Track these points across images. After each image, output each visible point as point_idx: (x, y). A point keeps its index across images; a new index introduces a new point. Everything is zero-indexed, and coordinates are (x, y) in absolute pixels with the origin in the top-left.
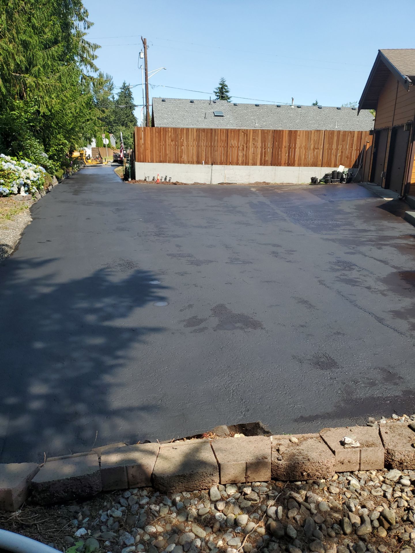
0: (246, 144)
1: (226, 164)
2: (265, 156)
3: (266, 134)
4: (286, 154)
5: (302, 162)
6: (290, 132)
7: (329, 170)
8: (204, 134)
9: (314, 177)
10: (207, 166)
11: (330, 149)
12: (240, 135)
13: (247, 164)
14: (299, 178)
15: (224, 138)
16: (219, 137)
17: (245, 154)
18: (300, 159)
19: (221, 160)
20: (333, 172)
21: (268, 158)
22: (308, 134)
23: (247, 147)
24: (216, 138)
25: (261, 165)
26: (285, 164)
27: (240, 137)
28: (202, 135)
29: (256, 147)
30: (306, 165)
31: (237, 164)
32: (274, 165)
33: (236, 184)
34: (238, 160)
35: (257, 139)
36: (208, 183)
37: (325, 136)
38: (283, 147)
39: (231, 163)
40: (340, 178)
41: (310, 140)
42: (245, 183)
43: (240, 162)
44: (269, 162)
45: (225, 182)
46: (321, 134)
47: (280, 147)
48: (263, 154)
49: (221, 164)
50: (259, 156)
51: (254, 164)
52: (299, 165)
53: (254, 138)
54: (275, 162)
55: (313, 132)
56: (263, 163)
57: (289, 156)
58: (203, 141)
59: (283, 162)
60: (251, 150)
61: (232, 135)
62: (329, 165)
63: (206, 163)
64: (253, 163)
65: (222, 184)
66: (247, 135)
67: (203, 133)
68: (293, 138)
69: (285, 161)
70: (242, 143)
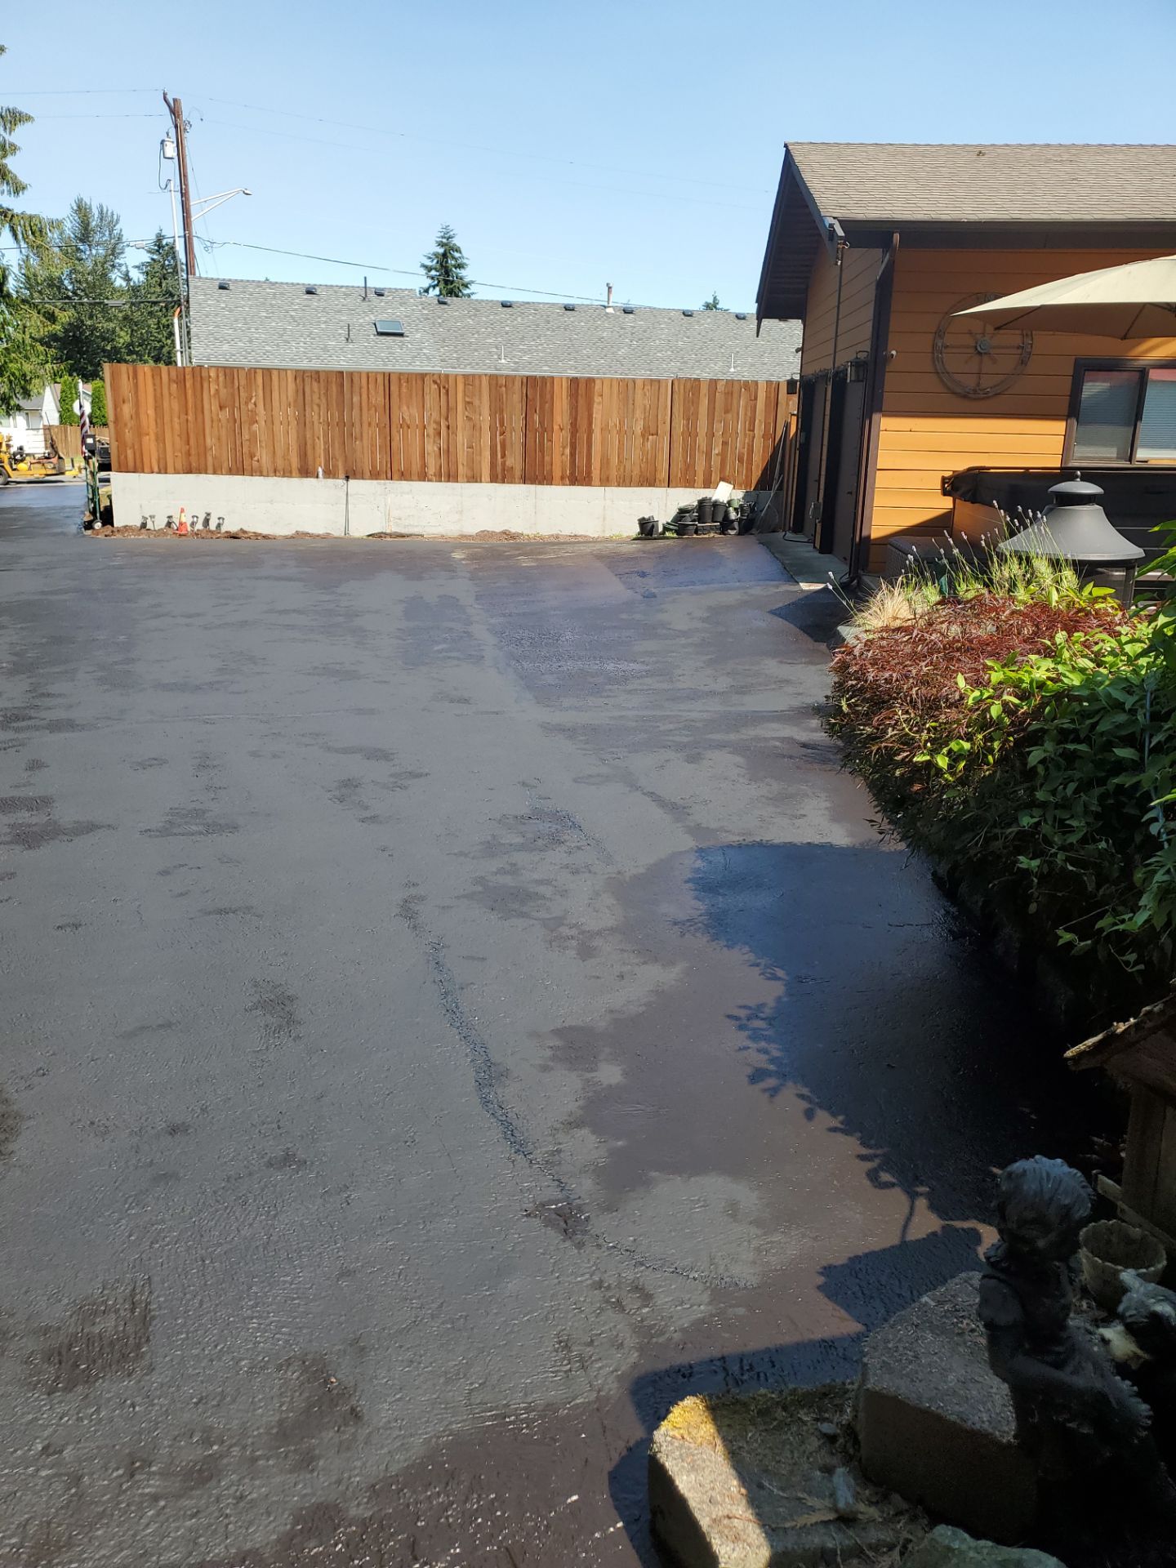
0: (447, 419)
1: (389, 475)
2: (503, 456)
3: (504, 389)
4: (564, 448)
5: (614, 473)
6: (574, 381)
7: (688, 497)
8: (319, 388)
9: (646, 517)
10: (331, 481)
11: (690, 433)
12: (427, 390)
13: (452, 477)
14: (604, 519)
15: (380, 399)
16: (364, 396)
17: (445, 447)
18: (605, 462)
19: (374, 466)
20: (701, 502)
21: (514, 460)
22: (627, 387)
23: (448, 427)
24: (356, 399)
25: (494, 479)
26: (562, 478)
27: (427, 398)
28: (312, 391)
29: (475, 428)
30: (624, 481)
31: (423, 477)
32: (533, 482)
33: (422, 536)
34: (424, 465)
35: (476, 402)
36: (338, 532)
37: (675, 396)
38: (556, 427)
39: (404, 476)
40: (720, 519)
41: (631, 406)
42: (450, 534)
43: (431, 470)
44: (518, 473)
45: (388, 531)
46: (662, 390)
47: (546, 429)
48: (499, 451)
49: (375, 475)
50: (487, 454)
51: (474, 478)
52: (605, 482)
53: (467, 399)
54: (535, 474)
55: (639, 384)
56: (500, 476)
57: (573, 454)
58: (315, 408)
59: (557, 473)
60: (462, 439)
61: (404, 390)
62: (689, 483)
63: (329, 474)
64: (470, 474)
65: (380, 535)
66: (447, 391)
67: (315, 384)
68: (581, 401)
69: (564, 471)
70: (435, 415)
